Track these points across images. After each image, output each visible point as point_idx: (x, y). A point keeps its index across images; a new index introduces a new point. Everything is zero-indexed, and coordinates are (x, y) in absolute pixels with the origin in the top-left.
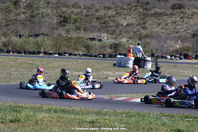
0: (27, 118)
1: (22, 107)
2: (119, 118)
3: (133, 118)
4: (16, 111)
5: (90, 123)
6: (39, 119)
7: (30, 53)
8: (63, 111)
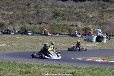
0: (35, 71)
1: (32, 65)
2: (88, 70)
3: (96, 71)
4: (29, 67)
6: (41, 71)
7: (36, 33)
8: (55, 67)
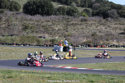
2: (61, 75)
4: (10, 73)
5: (48, 78)
6: (22, 76)
7: (9, 44)
8: (33, 72)
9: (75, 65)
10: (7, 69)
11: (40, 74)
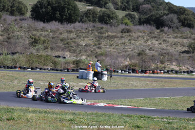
2: (90, 117)
3: (102, 118)
4: (10, 112)
5: (69, 121)
6: (28, 118)
7: (8, 67)
9: (112, 101)
10: (5, 107)
11: (57, 114)
